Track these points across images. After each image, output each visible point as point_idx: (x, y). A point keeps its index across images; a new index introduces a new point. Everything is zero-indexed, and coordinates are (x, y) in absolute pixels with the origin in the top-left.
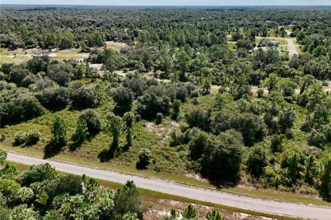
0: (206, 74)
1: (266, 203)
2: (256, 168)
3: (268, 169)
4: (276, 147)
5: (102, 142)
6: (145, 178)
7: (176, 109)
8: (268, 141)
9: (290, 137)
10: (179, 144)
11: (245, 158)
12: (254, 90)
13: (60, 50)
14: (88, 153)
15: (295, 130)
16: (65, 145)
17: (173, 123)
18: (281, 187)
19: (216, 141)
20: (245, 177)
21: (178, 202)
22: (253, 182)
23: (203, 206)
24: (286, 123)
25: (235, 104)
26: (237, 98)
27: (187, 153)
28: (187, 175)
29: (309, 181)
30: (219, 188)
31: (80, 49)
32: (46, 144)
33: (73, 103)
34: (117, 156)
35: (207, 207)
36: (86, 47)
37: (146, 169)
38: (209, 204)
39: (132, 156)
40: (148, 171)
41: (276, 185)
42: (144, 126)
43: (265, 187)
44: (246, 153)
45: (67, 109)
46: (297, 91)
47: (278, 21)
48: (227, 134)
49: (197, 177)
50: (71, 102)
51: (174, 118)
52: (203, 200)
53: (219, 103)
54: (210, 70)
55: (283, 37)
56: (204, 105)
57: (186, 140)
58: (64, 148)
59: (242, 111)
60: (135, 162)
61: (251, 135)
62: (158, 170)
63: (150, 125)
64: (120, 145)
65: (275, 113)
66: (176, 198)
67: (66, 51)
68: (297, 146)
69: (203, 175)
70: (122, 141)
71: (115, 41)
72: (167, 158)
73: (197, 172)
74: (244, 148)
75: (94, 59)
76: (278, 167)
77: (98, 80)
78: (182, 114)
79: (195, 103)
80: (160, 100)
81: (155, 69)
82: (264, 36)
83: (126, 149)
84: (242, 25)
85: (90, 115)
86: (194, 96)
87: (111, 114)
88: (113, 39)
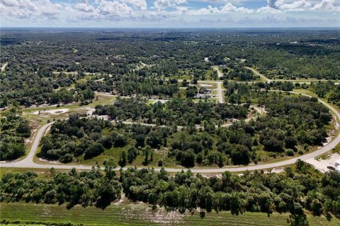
0: (173, 119)
2: (200, 161)
3: (203, 161)
4: (206, 153)
5: (140, 159)
7: (165, 141)
8: (203, 151)
9: (211, 149)
10: (171, 156)
11: (196, 158)
12: (198, 127)
13: (65, 104)
15: (214, 146)
16: (126, 162)
17: (165, 148)
19: (186, 153)
20: (196, 164)
22: (199, 165)
24: (210, 144)
25: (190, 137)
26: (191, 133)
27: (175, 159)
28: (177, 166)
29: (216, 163)
30: (188, 168)
31: (79, 102)
32: (118, 162)
33: (115, 144)
34: (149, 163)
37: (162, 166)
39: (155, 163)
41: (206, 165)
42: (154, 151)
43: (202, 166)
44: (196, 156)
46: (217, 126)
48: (189, 150)
49: (180, 166)
51: (165, 146)
53: (183, 137)
54: (175, 116)
56: (176, 139)
57: (174, 154)
59: (193, 140)
60: (157, 165)
61: (197, 150)
62: (167, 166)
63: (156, 150)
65: (206, 139)
67: (69, 104)
68: (214, 152)
69: (182, 165)
70: (149, 158)
71: (99, 91)
72: (168, 162)
74: (195, 155)
76: (206, 160)
79: (172, 138)
80: (158, 138)
81: (143, 117)
82: (203, 79)
83: (151, 160)
84: (188, 67)
85: (133, 149)
86: (171, 134)
87: (140, 147)
88: (96, 90)
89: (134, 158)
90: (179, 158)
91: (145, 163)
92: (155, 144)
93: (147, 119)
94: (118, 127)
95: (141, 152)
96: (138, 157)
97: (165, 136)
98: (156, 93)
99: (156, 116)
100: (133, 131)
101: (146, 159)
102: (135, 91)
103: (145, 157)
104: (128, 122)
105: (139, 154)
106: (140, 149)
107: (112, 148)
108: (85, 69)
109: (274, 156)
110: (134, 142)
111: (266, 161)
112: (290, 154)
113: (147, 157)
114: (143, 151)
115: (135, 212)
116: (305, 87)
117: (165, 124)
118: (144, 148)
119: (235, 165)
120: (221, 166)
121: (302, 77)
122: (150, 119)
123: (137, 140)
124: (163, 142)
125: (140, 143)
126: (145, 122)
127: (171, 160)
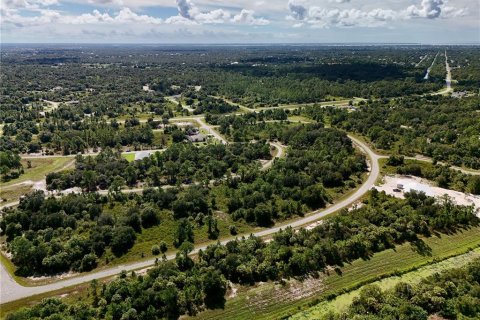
3: (280, 215)
5: (200, 233)
7: (214, 202)
10: (238, 219)
12: (233, 177)
17: (218, 212)
18: (288, 219)
20: (275, 221)
22: (279, 221)
27: (245, 221)
28: (256, 229)
29: (294, 213)
30: (271, 228)
34: (218, 235)
39: (225, 233)
43: (283, 221)
49: (259, 228)
51: (215, 209)
60: (229, 234)
62: (242, 232)
69: (260, 225)
70: (213, 230)
73: (257, 226)
78: (217, 205)
82: (172, 116)
83: (217, 231)
89: (192, 234)
90: (250, 219)
94: (120, 200)
96: (195, 231)
101: (210, 232)
109: (341, 191)
111: (339, 199)
112: (352, 186)
113: (210, 229)
115: (265, 297)
116: (296, 113)
119: (314, 210)
120: (302, 215)
121: (284, 103)
122: (157, 179)
124: (210, 205)
127: (241, 224)
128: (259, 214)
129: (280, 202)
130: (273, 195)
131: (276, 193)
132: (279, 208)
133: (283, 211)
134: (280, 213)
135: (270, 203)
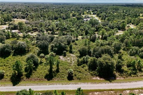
1: (131, 83)
5: (43, 70)
6: (76, 84)
7: (71, 48)
10: (81, 65)
14: (38, 77)
16: (22, 75)
17: (72, 55)
18: (132, 75)
20: (117, 74)
21: (98, 93)
22: (122, 76)
23: (110, 92)
27: (87, 68)
28: (94, 78)
30: (110, 82)
32: (10, 77)
33: (14, 52)
34: (55, 76)
35: (111, 92)
36: (3, 22)
37: (73, 79)
38: (112, 90)
39: (62, 74)
40: (75, 80)
41: (130, 75)
42: (59, 58)
43: (127, 77)
45: (12, 55)
47: (85, 8)
48: (104, 56)
49: (98, 78)
50: (13, 51)
52: (108, 89)
54: (73, 29)
55: (90, 14)
58: (22, 77)
60: (66, 77)
62: (79, 79)
63: (61, 57)
64: (53, 70)
66: (96, 91)
69: (101, 77)
70: (54, 68)
72: (80, 72)
73: (97, 76)
75: (12, 28)
77: (20, 38)
80: (63, 45)
81: (47, 30)
82: (83, 14)
83: (58, 71)
84: (72, 10)
85: (32, 57)
86: (73, 41)
87: (42, 55)
88: (16, 18)
89: (35, 69)
90: (93, 67)
91: (50, 77)
92: (60, 51)
93: (50, 32)
94: (24, 37)
95: (44, 60)
96: (40, 67)
97: (69, 43)
98: (56, 18)
99: (58, 30)
100: (37, 39)
101: (51, 70)
102: (42, 18)
103: (48, 67)
104: (35, 34)
105: (41, 63)
106: (43, 57)
107: (11, 57)
108: (13, 11)
110: (37, 49)
113: (51, 68)
114: (46, 59)
117: (66, 34)
118: (48, 56)
122: (53, 31)
123: (40, 47)
124: (69, 49)
125: (44, 50)
126: (49, 34)
127: (83, 70)
128: (101, 64)
129: (127, 58)
130: (121, 51)
131: (124, 50)
132: (125, 63)
133: (128, 66)
134: (125, 68)
135: (116, 56)
